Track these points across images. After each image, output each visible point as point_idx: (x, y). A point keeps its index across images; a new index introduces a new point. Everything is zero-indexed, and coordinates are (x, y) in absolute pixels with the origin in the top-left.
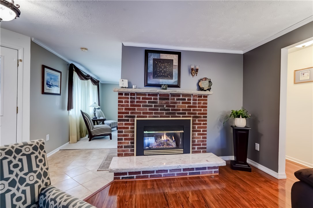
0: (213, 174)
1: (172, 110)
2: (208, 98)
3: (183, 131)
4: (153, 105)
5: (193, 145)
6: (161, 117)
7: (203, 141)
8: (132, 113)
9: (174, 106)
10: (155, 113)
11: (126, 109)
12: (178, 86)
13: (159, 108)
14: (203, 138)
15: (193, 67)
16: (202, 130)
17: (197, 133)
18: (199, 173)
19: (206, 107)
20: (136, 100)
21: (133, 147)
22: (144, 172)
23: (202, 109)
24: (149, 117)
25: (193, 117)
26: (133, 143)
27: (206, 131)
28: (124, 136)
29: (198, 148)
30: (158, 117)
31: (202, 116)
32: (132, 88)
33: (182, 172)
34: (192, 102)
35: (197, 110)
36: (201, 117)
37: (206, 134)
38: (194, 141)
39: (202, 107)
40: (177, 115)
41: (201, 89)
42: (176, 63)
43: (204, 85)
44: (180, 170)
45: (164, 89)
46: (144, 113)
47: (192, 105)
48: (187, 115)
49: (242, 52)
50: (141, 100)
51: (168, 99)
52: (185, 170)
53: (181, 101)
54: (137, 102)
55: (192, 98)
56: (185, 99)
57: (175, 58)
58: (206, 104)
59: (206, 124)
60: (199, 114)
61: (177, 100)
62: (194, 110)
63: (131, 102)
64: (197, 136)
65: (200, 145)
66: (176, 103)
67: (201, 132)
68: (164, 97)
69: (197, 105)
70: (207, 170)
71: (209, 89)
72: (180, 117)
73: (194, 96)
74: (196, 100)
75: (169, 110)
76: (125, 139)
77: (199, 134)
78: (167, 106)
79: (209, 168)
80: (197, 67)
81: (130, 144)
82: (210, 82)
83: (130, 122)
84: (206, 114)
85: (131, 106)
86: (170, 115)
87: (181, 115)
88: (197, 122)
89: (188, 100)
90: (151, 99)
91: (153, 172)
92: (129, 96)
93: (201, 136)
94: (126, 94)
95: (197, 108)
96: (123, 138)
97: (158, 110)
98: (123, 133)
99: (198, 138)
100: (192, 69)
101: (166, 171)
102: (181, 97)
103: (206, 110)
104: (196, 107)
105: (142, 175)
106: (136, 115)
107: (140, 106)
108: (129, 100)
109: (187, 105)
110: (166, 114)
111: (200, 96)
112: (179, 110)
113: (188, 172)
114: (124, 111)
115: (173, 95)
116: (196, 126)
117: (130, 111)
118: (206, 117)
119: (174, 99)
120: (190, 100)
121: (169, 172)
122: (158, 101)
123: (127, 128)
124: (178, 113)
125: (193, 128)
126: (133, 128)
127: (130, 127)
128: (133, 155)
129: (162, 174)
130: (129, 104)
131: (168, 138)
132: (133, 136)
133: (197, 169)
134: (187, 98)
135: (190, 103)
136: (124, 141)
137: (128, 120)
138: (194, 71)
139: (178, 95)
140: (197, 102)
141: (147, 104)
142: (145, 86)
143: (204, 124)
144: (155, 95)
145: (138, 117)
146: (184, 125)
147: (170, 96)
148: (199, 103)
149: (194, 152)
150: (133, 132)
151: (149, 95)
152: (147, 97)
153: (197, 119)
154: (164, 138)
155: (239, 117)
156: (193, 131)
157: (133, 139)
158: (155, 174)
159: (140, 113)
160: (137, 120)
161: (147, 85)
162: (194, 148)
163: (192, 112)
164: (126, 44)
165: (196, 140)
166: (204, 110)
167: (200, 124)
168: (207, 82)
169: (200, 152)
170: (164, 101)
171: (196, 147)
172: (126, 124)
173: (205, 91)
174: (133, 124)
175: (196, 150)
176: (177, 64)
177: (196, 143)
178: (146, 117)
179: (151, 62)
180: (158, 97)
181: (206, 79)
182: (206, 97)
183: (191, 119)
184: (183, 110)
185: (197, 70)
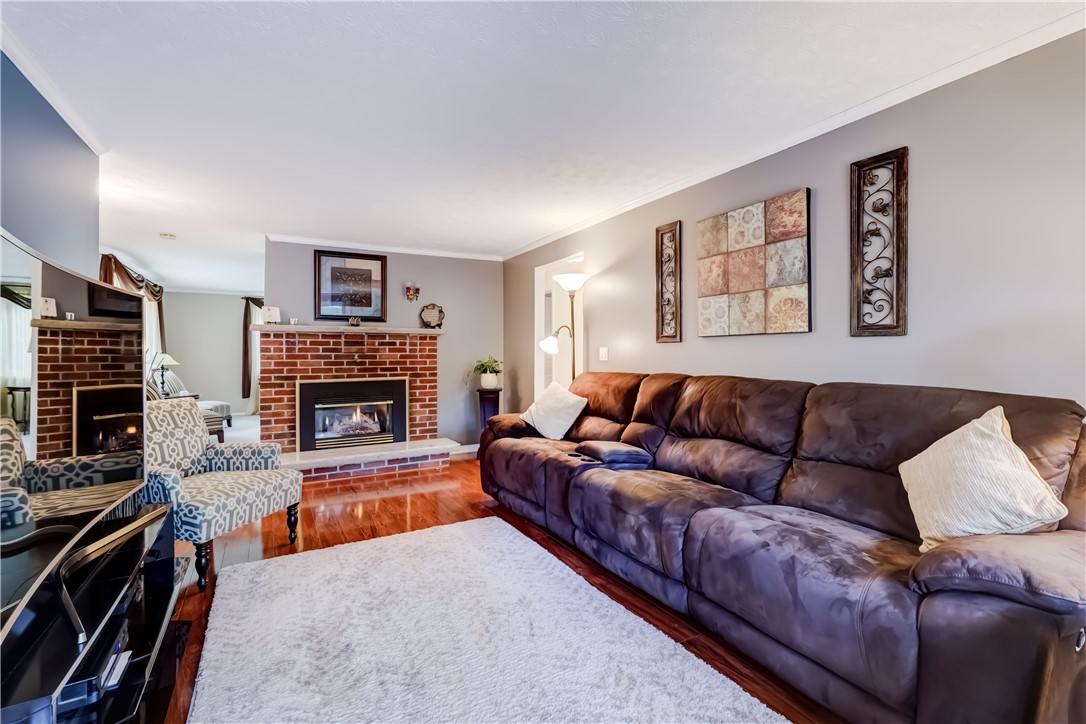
0: (441, 466)
1: (370, 363)
2: (438, 341)
3: (392, 402)
4: (333, 354)
5: (411, 426)
6: (348, 377)
7: (430, 418)
8: (289, 371)
9: (375, 357)
10: (337, 370)
11: (276, 364)
12: (381, 319)
13: (345, 361)
14: (430, 412)
15: (409, 285)
16: (427, 398)
17: (418, 404)
18: (416, 466)
19: (435, 357)
20: (297, 347)
21: (294, 435)
22: (317, 470)
23: (428, 361)
24: (325, 377)
25: (411, 376)
26: (294, 428)
27: (435, 400)
28: (274, 415)
29: (421, 432)
30: (343, 377)
31: (428, 372)
32: (289, 323)
33: (386, 465)
34: (408, 347)
35: (418, 363)
36: (425, 375)
37: (435, 406)
38: (415, 419)
39: (428, 357)
40: (379, 372)
41: (426, 325)
42: (376, 275)
43: (432, 317)
44: (383, 462)
45: (352, 325)
46: (313, 371)
47: (408, 353)
48: (399, 372)
49: (500, 259)
50: (308, 346)
51: (362, 344)
52: (390, 462)
53: (387, 347)
54: (300, 350)
55: (408, 341)
56: (395, 344)
57: (374, 267)
58: (435, 351)
59: (435, 387)
60: (421, 369)
61: (380, 344)
62: (412, 363)
63: (288, 350)
64: (418, 409)
65: (425, 425)
66: (377, 350)
67: (427, 402)
68: (355, 340)
69: (418, 354)
70: (430, 460)
71: (439, 326)
72: (386, 376)
73: (412, 338)
74: (415, 345)
75: (364, 363)
76: (277, 422)
77: (422, 406)
78: (359, 357)
79: (433, 456)
80: (418, 286)
81: (286, 430)
82: (441, 311)
83: (285, 389)
84: (435, 369)
85: (288, 357)
86: (367, 374)
87: (388, 373)
88: (418, 384)
89: (401, 344)
90: (328, 343)
91: (335, 468)
92: (284, 340)
93: (427, 410)
94: (276, 336)
95: (419, 360)
96: (273, 419)
97: (342, 363)
98: (273, 411)
99: (420, 413)
100: (408, 289)
101: (359, 465)
102: (387, 340)
103: (435, 363)
104: (416, 357)
105: (313, 475)
106: (298, 375)
107: (306, 357)
108: (284, 347)
109: (399, 354)
110: (359, 370)
111: (423, 338)
112: (385, 363)
113: (397, 465)
114: (272, 367)
115: (372, 336)
116: (418, 392)
117: (285, 368)
118: (435, 375)
119: (373, 344)
120: (405, 344)
121: (363, 468)
122: (343, 347)
123: (281, 400)
124: (382, 369)
125: (411, 394)
126: (294, 400)
127: (286, 397)
128: (294, 450)
129: (351, 471)
130: (284, 354)
131: (366, 418)
132: (294, 414)
133: (413, 459)
134: (398, 342)
135: (405, 350)
136: (273, 425)
137: (282, 385)
138: (412, 292)
139: (383, 336)
140: (418, 347)
141: (321, 353)
142: (316, 319)
143: (431, 387)
144: (338, 336)
145: (302, 378)
146: (395, 391)
147: (366, 337)
148: (421, 350)
149: (412, 439)
150: (294, 407)
151: (324, 336)
152: (320, 340)
153: (418, 379)
154: (357, 418)
155: (485, 371)
156: (411, 401)
157: (294, 421)
158: (338, 471)
159: (307, 371)
160: (301, 385)
161: (319, 317)
162: (415, 432)
163: (408, 365)
165: (418, 417)
166: (430, 363)
167: (425, 387)
168: (436, 311)
169: (425, 437)
170: (355, 348)
171: (418, 429)
172: (276, 393)
173: (433, 327)
174: (294, 392)
175: (418, 434)
176: (379, 278)
177: (417, 422)
178: (319, 377)
179: (326, 274)
180: (343, 340)
181: (434, 306)
182: (435, 338)
183: (407, 378)
184: (391, 363)
185: (417, 291)
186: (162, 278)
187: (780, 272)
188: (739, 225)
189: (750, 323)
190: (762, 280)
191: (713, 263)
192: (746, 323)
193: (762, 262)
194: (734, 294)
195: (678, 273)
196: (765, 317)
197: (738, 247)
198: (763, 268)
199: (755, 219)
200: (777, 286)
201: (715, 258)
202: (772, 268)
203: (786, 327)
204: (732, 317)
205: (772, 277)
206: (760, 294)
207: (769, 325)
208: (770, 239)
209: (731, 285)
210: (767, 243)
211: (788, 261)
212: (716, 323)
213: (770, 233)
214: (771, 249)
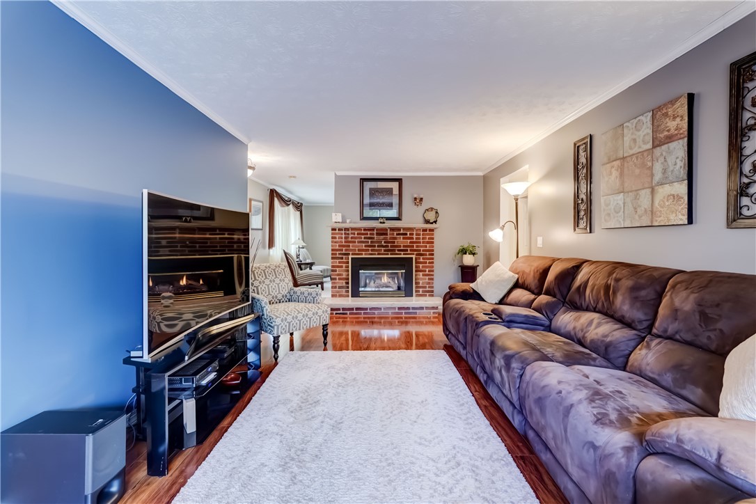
0: (432, 315)
1: (391, 246)
2: (435, 232)
3: (404, 271)
4: (370, 241)
5: (417, 287)
6: (378, 254)
7: (429, 283)
8: (346, 250)
9: (394, 242)
10: (372, 250)
11: (339, 246)
12: (398, 219)
13: (376, 245)
14: (429, 279)
15: (415, 196)
16: (427, 270)
17: (421, 273)
18: (416, 313)
19: (433, 243)
20: (350, 236)
21: (348, 287)
22: (357, 309)
23: (428, 245)
24: (365, 254)
25: (417, 255)
26: (347, 283)
27: (433, 271)
28: (338, 275)
29: (423, 291)
30: (375, 254)
31: (428, 253)
32: (346, 222)
33: (397, 311)
34: (414, 236)
35: (422, 246)
36: (426, 255)
37: (433, 275)
38: (419, 283)
39: (428, 243)
40: (397, 252)
41: (427, 222)
42: (396, 191)
43: (431, 216)
44: (395, 308)
45: (381, 223)
46: (359, 250)
47: (414, 240)
48: (409, 252)
49: (481, 174)
50: (356, 235)
51: (386, 234)
52: (399, 308)
53: (402, 236)
54: (352, 238)
55: (415, 233)
56: (406, 234)
57: (395, 186)
58: (433, 239)
59: (433, 263)
60: (423, 251)
61: (397, 234)
62: (417, 246)
63: (345, 238)
64: (421, 276)
65: (425, 287)
66: (395, 238)
67: (427, 273)
68: (382, 232)
69: (422, 241)
70: (425, 311)
71: (435, 222)
72: (401, 254)
73: (417, 230)
74: (419, 235)
75: (387, 246)
76: (340, 279)
77: (423, 275)
78: (385, 242)
79: (427, 308)
80: (421, 196)
81: (344, 284)
82: (437, 212)
83: (344, 260)
84: (433, 250)
85: (345, 242)
86: (389, 253)
87: (402, 253)
88: (421, 260)
89: (410, 234)
90: (367, 234)
91: (366, 309)
92: (343, 232)
93: (427, 277)
94: (339, 230)
95: (422, 244)
96: (337, 277)
97: (375, 246)
98: (337, 273)
99: (422, 279)
100: (415, 199)
101: (380, 309)
102: (402, 232)
103: (433, 246)
104: (420, 243)
105: (355, 311)
106: (351, 253)
107: (355, 242)
108: (343, 236)
109: (409, 241)
110: (385, 251)
111: (425, 230)
112: (400, 246)
113: (403, 311)
114: (337, 248)
115: (392, 229)
116: (421, 265)
117: (344, 248)
118: (433, 254)
119: (393, 234)
120: (413, 234)
121: (382, 311)
122: (375, 236)
123: (342, 267)
124: (399, 250)
125: (416, 267)
126: (348, 267)
127: (344, 265)
128: (348, 296)
129: (376, 312)
130: (343, 240)
131: (390, 280)
132: (348, 275)
133: (413, 308)
134: (408, 233)
135: (413, 238)
136: (337, 281)
137: (342, 258)
138: (418, 201)
139: (399, 229)
140: (421, 237)
141: (363, 240)
142: (361, 219)
143: (429, 263)
144: (372, 229)
145: (352, 254)
146: (405, 264)
147: (389, 230)
148: (423, 238)
149: (417, 296)
150: (348, 271)
151: (365, 230)
152: (363, 232)
153: (421, 257)
154: (385, 279)
155: (465, 253)
156: (416, 271)
157: (348, 279)
158: (369, 311)
159: (355, 250)
160: (352, 258)
161: (363, 218)
162: (419, 291)
163: (415, 248)
164: (338, 173)
165: (421, 282)
166: (429, 247)
167: (426, 263)
168: (434, 212)
169: (426, 295)
170: (382, 237)
171: (421, 290)
172: (339, 262)
173: (432, 223)
174: (348, 263)
175: (421, 293)
176: (398, 193)
177: (421, 285)
178: (362, 254)
179: (367, 192)
180: (375, 232)
181: (432, 209)
182: (433, 230)
183: (414, 256)
184: (404, 246)
185: (421, 199)
186: (301, 199)
187: (665, 171)
188: (632, 134)
189: (640, 217)
190: (649, 180)
191: (613, 167)
192: (637, 217)
193: (649, 164)
194: (628, 192)
195: (589, 177)
196: (652, 211)
197: (631, 152)
198: (651, 168)
199: (645, 127)
200: (661, 184)
201: (614, 163)
202: (658, 168)
203: (669, 220)
204: (626, 212)
205: (658, 176)
206: (649, 191)
207: (655, 218)
208: (657, 143)
209: (626, 185)
210: (654, 147)
211: (671, 161)
212: (614, 218)
213: (656, 138)
214: (658, 151)
